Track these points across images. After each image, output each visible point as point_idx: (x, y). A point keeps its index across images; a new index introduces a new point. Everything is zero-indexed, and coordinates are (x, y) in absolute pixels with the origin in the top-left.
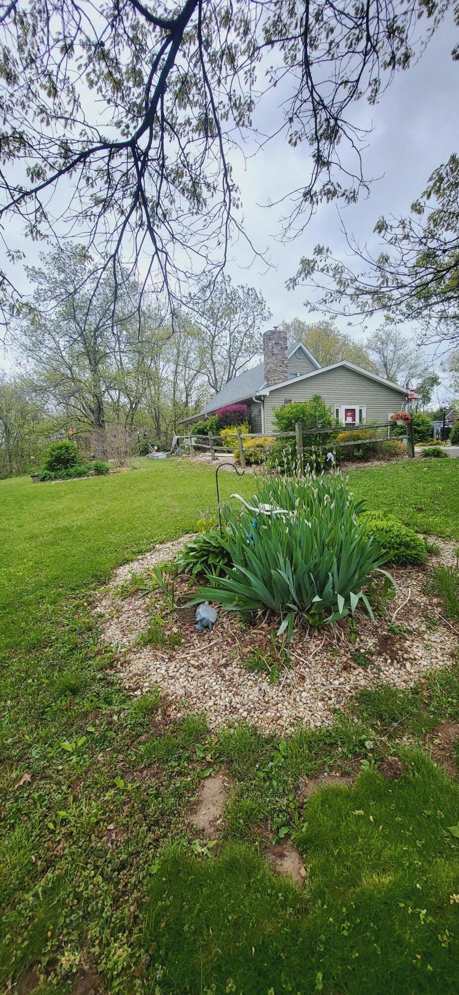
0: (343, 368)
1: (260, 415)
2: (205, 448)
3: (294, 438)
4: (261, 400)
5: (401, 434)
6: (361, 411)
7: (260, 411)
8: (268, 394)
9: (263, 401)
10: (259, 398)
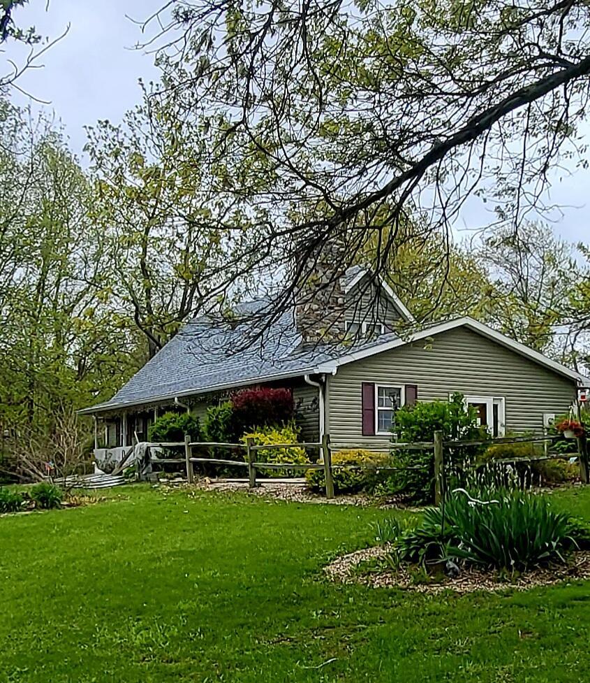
0: (465, 329)
1: (318, 407)
2: (214, 465)
3: (432, 450)
4: (321, 382)
5: (569, 451)
6: (495, 407)
7: (316, 401)
8: (334, 372)
9: (324, 385)
10: (315, 377)
